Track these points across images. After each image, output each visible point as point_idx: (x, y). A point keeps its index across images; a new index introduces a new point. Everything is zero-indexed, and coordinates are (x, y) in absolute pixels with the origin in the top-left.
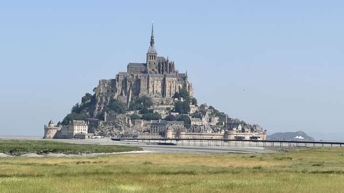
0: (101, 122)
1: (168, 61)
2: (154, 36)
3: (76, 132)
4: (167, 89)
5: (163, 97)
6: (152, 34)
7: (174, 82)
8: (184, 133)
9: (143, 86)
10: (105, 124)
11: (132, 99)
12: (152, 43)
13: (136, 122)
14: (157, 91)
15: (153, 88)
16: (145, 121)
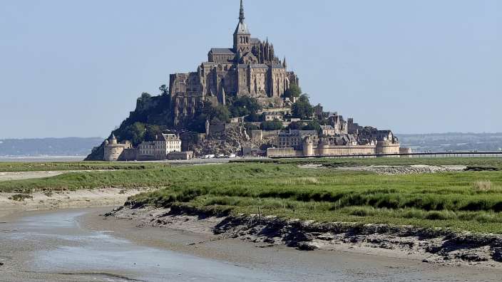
0: (202, 136)
1: (267, 44)
2: (244, 7)
3: (168, 150)
4: (275, 85)
5: (269, 96)
6: (241, 6)
7: (283, 75)
8: (328, 147)
9: (242, 81)
10: (208, 137)
11: (227, 100)
12: (241, 19)
13: (253, 134)
14: (260, 88)
15: (256, 84)
16: (265, 132)
